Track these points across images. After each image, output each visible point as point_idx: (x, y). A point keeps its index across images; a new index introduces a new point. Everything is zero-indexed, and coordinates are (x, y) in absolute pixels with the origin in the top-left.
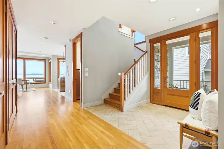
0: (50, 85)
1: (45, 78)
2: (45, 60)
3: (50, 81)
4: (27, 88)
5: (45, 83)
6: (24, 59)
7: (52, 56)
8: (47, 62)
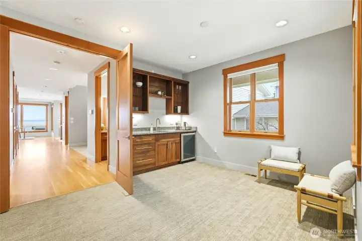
0: (53, 134)
1: (47, 126)
2: (47, 105)
3: (52, 129)
4: (24, 137)
5: (47, 131)
6: (22, 104)
7: (55, 101)
8: (49, 107)
